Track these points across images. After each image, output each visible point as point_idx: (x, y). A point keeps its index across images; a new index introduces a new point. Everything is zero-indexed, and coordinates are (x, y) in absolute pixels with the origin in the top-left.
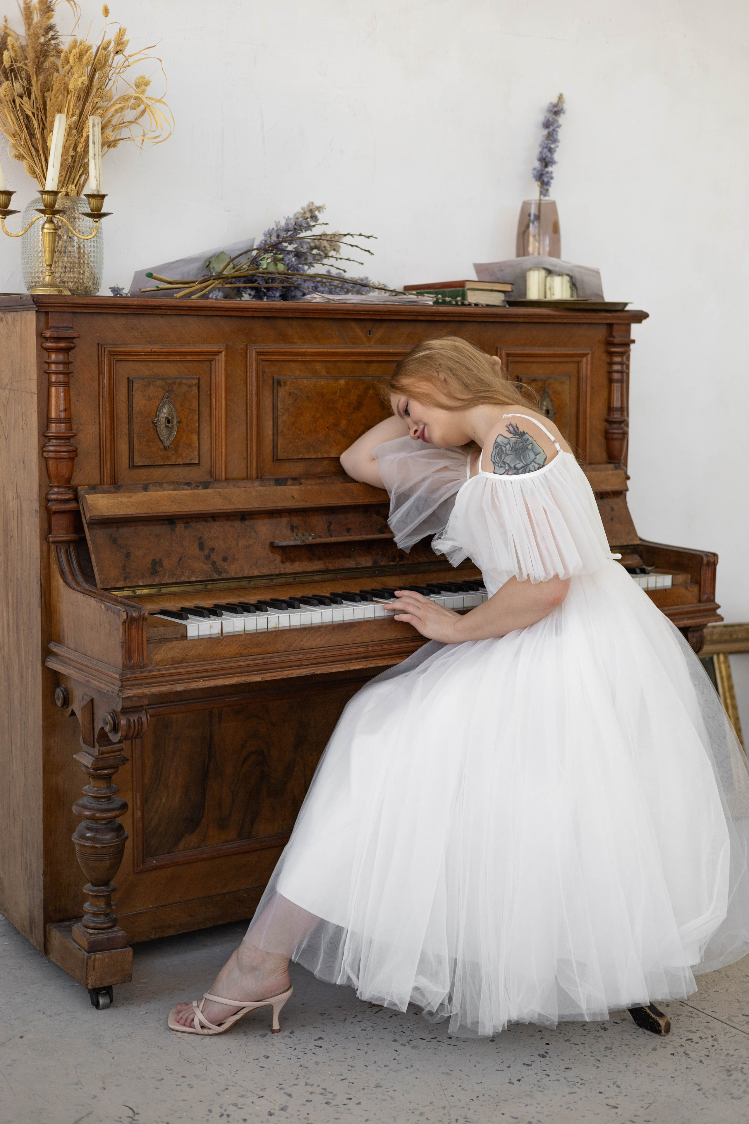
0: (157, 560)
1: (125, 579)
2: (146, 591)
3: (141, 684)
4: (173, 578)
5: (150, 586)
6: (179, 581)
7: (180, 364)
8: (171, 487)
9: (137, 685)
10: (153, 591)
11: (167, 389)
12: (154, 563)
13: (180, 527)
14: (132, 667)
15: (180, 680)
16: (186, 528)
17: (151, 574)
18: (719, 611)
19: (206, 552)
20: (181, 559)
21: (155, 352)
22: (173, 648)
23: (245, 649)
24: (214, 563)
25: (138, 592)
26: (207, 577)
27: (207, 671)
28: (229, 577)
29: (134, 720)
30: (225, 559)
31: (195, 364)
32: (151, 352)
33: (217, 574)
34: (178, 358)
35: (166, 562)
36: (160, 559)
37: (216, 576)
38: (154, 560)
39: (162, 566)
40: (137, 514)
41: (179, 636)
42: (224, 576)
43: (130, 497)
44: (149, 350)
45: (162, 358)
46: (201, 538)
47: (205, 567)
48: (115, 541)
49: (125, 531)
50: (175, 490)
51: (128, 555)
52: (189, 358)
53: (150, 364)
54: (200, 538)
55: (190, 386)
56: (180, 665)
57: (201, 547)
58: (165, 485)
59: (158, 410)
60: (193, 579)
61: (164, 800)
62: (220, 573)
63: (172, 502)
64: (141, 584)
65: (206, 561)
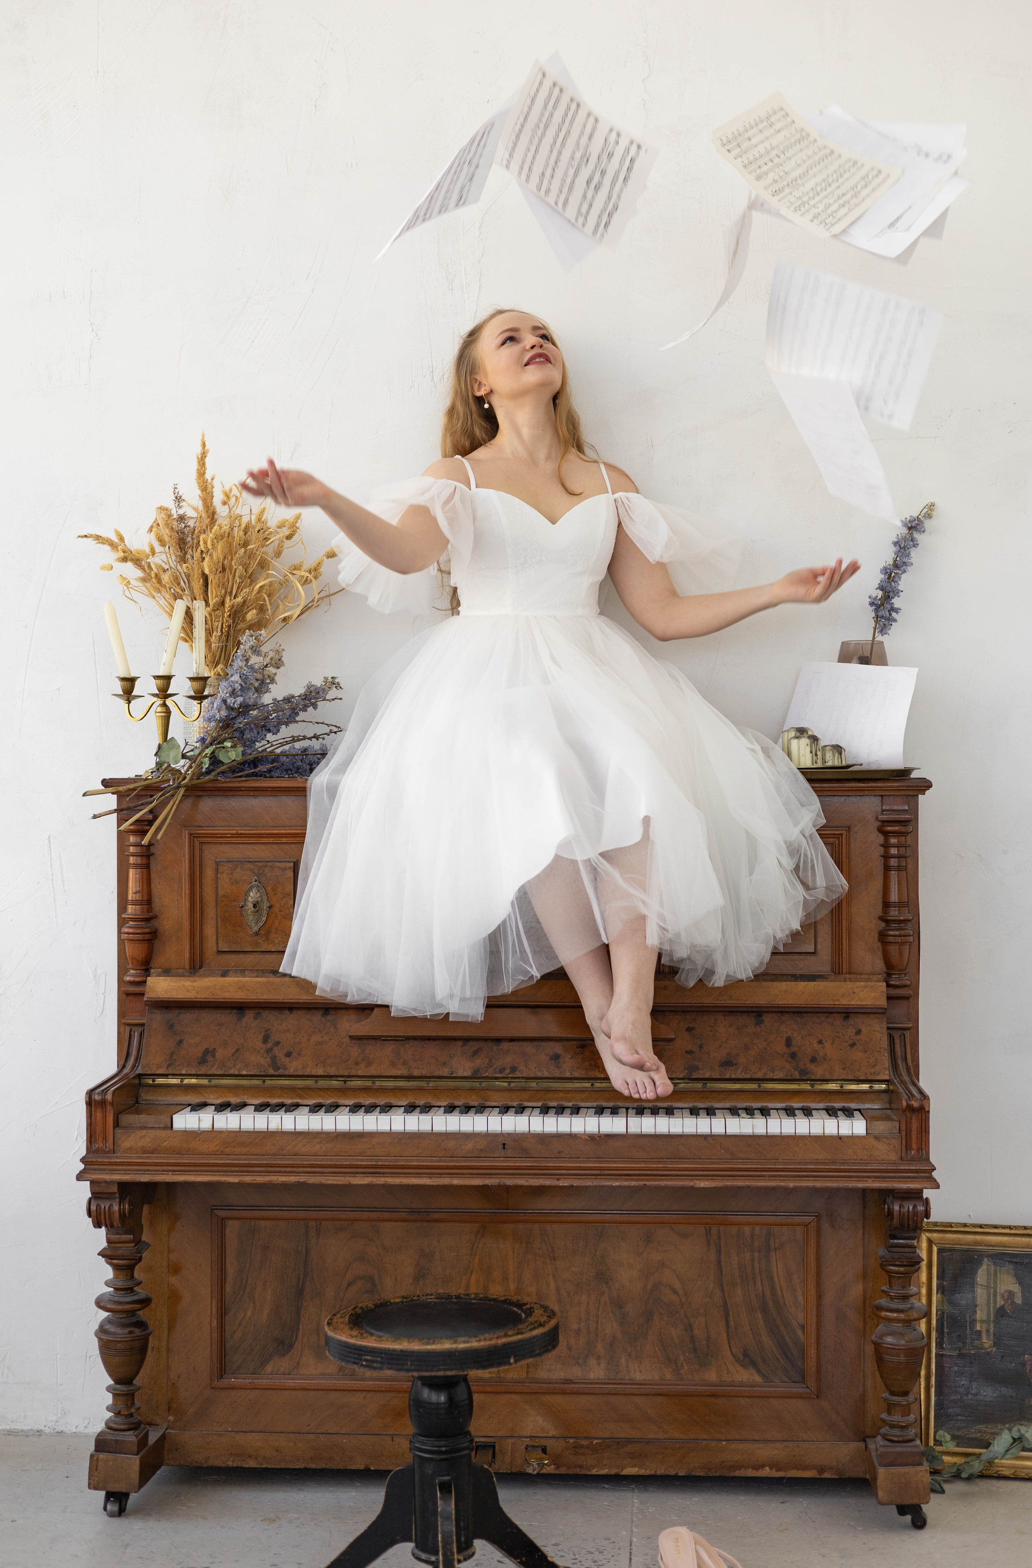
0: (211, 1049)
1: (169, 1066)
2: (194, 1081)
3: (105, 1170)
4: (221, 1069)
5: (197, 1076)
6: (227, 1073)
7: (275, 846)
8: (255, 974)
9: (100, 1170)
10: (205, 1082)
11: (256, 871)
12: (206, 1051)
13: (250, 1015)
14: (97, 1151)
15: (148, 1170)
16: (256, 1018)
17: (199, 1063)
18: (934, 1174)
19: (269, 1045)
20: (237, 1050)
21: (241, 834)
22: (143, 1137)
23: (226, 1147)
24: (274, 1058)
25: (186, 1081)
26: (261, 1071)
27: (178, 1165)
28: (287, 1073)
29: (105, 1207)
30: (288, 1055)
31: (293, 846)
32: (237, 834)
33: (273, 1069)
34: (271, 840)
35: (219, 1054)
36: (214, 1049)
37: (271, 1071)
38: (207, 1049)
39: (214, 1056)
40: (197, 998)
41: (162, 1126)
42: (281, 1072)
43: (194, 981)
44: (235, 832)
45: (252, 840)
46: (269, 1029)
47: (262, 1061)
48: (171, 1027)
49: (187, 1016)
50: (257, 977)
51: (180, 1042)
52: (284, 840)
53: (241, 846)
54: (267, 1031)
55: (284, 869)
56: (151, 1155)
57: (266, 1040)
58: (247, 973)
59: (247, 894)
60: (244, 1073)
61: (249, 1313)
62: (276, 1067)
63: (240, 988)
64: (184, 1072)
65: (266, 1055)
